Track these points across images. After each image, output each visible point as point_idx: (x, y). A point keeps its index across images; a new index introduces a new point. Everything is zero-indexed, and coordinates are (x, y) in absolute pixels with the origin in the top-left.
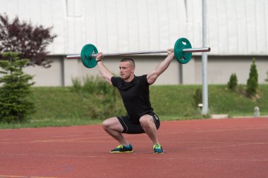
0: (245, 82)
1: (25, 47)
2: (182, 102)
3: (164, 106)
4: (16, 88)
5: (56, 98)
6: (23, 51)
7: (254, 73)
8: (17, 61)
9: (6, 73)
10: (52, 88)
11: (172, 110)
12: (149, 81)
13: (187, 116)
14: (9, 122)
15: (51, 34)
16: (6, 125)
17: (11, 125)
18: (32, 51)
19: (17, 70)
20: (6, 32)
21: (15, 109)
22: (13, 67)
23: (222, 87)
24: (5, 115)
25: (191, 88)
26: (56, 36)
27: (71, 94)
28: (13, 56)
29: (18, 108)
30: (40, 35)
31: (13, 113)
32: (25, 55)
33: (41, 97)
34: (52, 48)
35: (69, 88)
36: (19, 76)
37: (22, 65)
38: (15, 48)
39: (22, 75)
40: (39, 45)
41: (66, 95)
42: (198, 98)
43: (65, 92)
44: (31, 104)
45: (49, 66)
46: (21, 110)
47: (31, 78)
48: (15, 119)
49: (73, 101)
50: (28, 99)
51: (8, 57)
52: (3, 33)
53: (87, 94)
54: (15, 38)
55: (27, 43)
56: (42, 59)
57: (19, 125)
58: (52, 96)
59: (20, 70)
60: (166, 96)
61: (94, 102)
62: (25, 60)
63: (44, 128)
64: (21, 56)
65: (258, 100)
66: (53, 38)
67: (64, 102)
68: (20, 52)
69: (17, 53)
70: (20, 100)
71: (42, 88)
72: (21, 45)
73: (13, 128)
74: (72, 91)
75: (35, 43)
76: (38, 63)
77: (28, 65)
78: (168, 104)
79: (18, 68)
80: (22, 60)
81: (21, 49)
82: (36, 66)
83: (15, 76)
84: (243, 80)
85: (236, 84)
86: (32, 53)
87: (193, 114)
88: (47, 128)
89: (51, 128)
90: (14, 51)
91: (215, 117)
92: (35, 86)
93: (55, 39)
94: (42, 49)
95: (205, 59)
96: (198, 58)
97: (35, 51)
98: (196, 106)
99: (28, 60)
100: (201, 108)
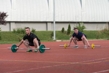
0: (67, 30)
2: (47, 36)
3: (42, 37)
7: (69, 27)
10: (7, 32)
11: (44, 39)
13: (49, 40)
15: (7, 15)
23: (60, 32)
25: (50, 32)
26: (8, 15)
30: (3, 15)
33: (3, 35)
34: (7, 19)
40: (3, 18)
41: (11, 34)
42: (52, 35)
43: (11, 33)
45: (6, 25)
49: (13, 36)
53: (18, 34)
56: (4, 23)
58: (7, 34)
60: (42, 34)
61: (20, 36)
65: (71, 36)
67: (10, 36)
71: (4, 32)
74: (13, 33)
76: (2, 24)
82: (2, 25)
84: (66, 29)
85: (64, 31)
87: (51, 40)
91: (58, 41)
93: (8, 16)
94: (4, 20)
95: (54, 23)
96: (52, 22)
97: (2, 20)
98: (51, 38)
100: (53, 38)
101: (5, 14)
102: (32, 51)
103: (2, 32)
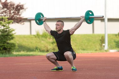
1: (11, 14)
2: (94, 43)
3: (84, 45)
4: (6, 36)
5: (27, 41)
6: (10, 16)
8: (7, 22)
9: (1, 28)
10: (25, 35)
11: (89, 47)
13: (96, 50)
14: (2, 54)
15: (25, 7)
17: (4, 55)
18: (15, 16)
19: (7, 26)
21: (6, 47)
22: (5, 25)
23: (116, 35)
25: (99, 35)
26: (27, 8)
27: (35, 39)
28: (5, 19)
29: (7, 46)
30: (19, 8)
31: (5, 49)
32: (11, 18)
35: (34, 35)
36: (8, 29)
37: (9, 23)
38: (6, 14)
39: (9, 29)
40: (18, 13)
42: (102, 41)
43: (32, 38)
44: (14, 44)
45: (24, 24)
46: (9, 47)
47: (14, 30)
48: (6, 52)
49: (36, 42)
50: (12, 41)
51: (2, 19)
53: (44, 39)
54: (6, 9)
55: (12, 11)
56: (20, 20)
57: (7, 55)
58: (25, 39)
59: (8, 26)
60: (86, 40)
61: (47, 43)
62: (11, 20)
63: (21, 57)
64: (9, 19)
66: (26, 9)
67: (31, 43)
68: (8, 17)
69: (7, 17)
70: (8, 42)
71: (20, 35)
72: (9, 13)
73: (5, 57)
74: (36, 37)
76: (18, 23)
77: (13, 23)
78: (86, 44)
79: (7, 25)
80: (10, 21)
81: (9, 15)
83: (5, 30)
86: (15, 17)
87: (100, 50)
88: (23, 57)
90: (5, 16)
91: (112, 51)
92: (16, 34)
94: (20, 15)
97: (16, 16)
98: (101, 45)
99: (13, 21)
100: (104, 46)
101: (23, 6)
102: (62, 69)
103: (16, 36)
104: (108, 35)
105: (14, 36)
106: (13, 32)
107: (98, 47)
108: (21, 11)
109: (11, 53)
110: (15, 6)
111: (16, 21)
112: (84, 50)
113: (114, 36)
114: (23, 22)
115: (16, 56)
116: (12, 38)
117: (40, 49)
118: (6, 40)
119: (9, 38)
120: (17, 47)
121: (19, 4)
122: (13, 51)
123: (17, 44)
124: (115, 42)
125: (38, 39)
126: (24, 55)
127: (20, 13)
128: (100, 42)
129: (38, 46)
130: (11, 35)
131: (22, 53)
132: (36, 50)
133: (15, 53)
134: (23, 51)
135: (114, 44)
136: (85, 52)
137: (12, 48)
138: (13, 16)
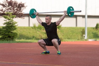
1: (15, 10)
2: (77, 34)
3: (69, 35)
4: (10, 27)
5: (26, 31)
6: (13, 12)
8: (11, 16)
9: (7, 21)
10: (25, 27)
11: (73, 37)
12: (57, 24)
13: (78, 39)
14: (7, 40)
15: (25, 5)
16: (6, 41)
17: (8, 42)
18: (17, 12)
19: (11, 20)
20: (7, 4)
21: (10, 35)
22: (10, 18)
24: (6, 38)
25: (80, 28)
26: (27, 6)
27: (33, 30)
28: (10, 14)
29: (11, 35)
30: (21, 6)
31: (9, 37)
32: (14, 14)
33: (20, 31)
35: (32, 27)
36: (12, 22)
37: (13, 17)
38: (11, 10)
39: (13, 22)
40: (20, 10)
41: (30, 30)
42: (83, 32)
43: (30, 29)
44: (16, 33)
45: (24, 18)
46: (12, 36)
47: (16, 23)
48: (10, 39)
49: (33, 32)
50: (15, 31)
51: (8, 14)
52: (6, 4)
53: (39, 30)
54: (11, 7)
55: (15, 9)
56: (21, 16)
57: (11, 42)
58: (25, 30)
59: (12, 20)
60: (71, 31)
61: (41, 33)
62: (15, 15)
63: (22, 43)
64: (13, 14)
67: (29, 33)
68: (13, 13)
69: (11, 13)
70: (12, 31)
71: (21, 27)
73: (9, 43)
74: (33, 28)
75: (19, 9)
77: (16, 17)
78: (71, 34)
79: (11, 19)
80: (13, 16)
81: (13, 11)
82: (19, 18)
83: (10, 22)
86: (17, 13)
87: (81, 39)
89: (24, 43)
90: (10, 12)
91: (90, 40)
92: (18, 26)
94: (21, 11)
95: (86, 17)
96: (84, 16)
97: (19, 12)
98: (82, 36)
99: (16, 16)
100: (84, 36)
101: (23, 4)
104: (88, 28)
105: (16, 28)
106: (16, 24)
107: (80, 37)
108: (22, 8)
109: (14, 40)
110: (17, 5)
111: (18, 16)
112: (69, 39)
113: (92, 29)
114: (24, 17)
115: (18, 42)
116: (15, 29)
117: (36, 38)
118: (10, 30)
119: (13, 28)
120: (18, 36)
121: (20, 3)
122: (16, 39)
123: (18, 34)
124: (93, 33)
125: (35, 30)
126: (24, 42)
127: (21, 10)
128: (81, 33)
129: (34, 35)
130: (14, 27)
131: (22, 40)
132: (33, 39)
133: (17, 40)
134: (23, 39)
135: (92, 35)
136: (70, 41)
137: (15, 36)
138: (16, 12)
